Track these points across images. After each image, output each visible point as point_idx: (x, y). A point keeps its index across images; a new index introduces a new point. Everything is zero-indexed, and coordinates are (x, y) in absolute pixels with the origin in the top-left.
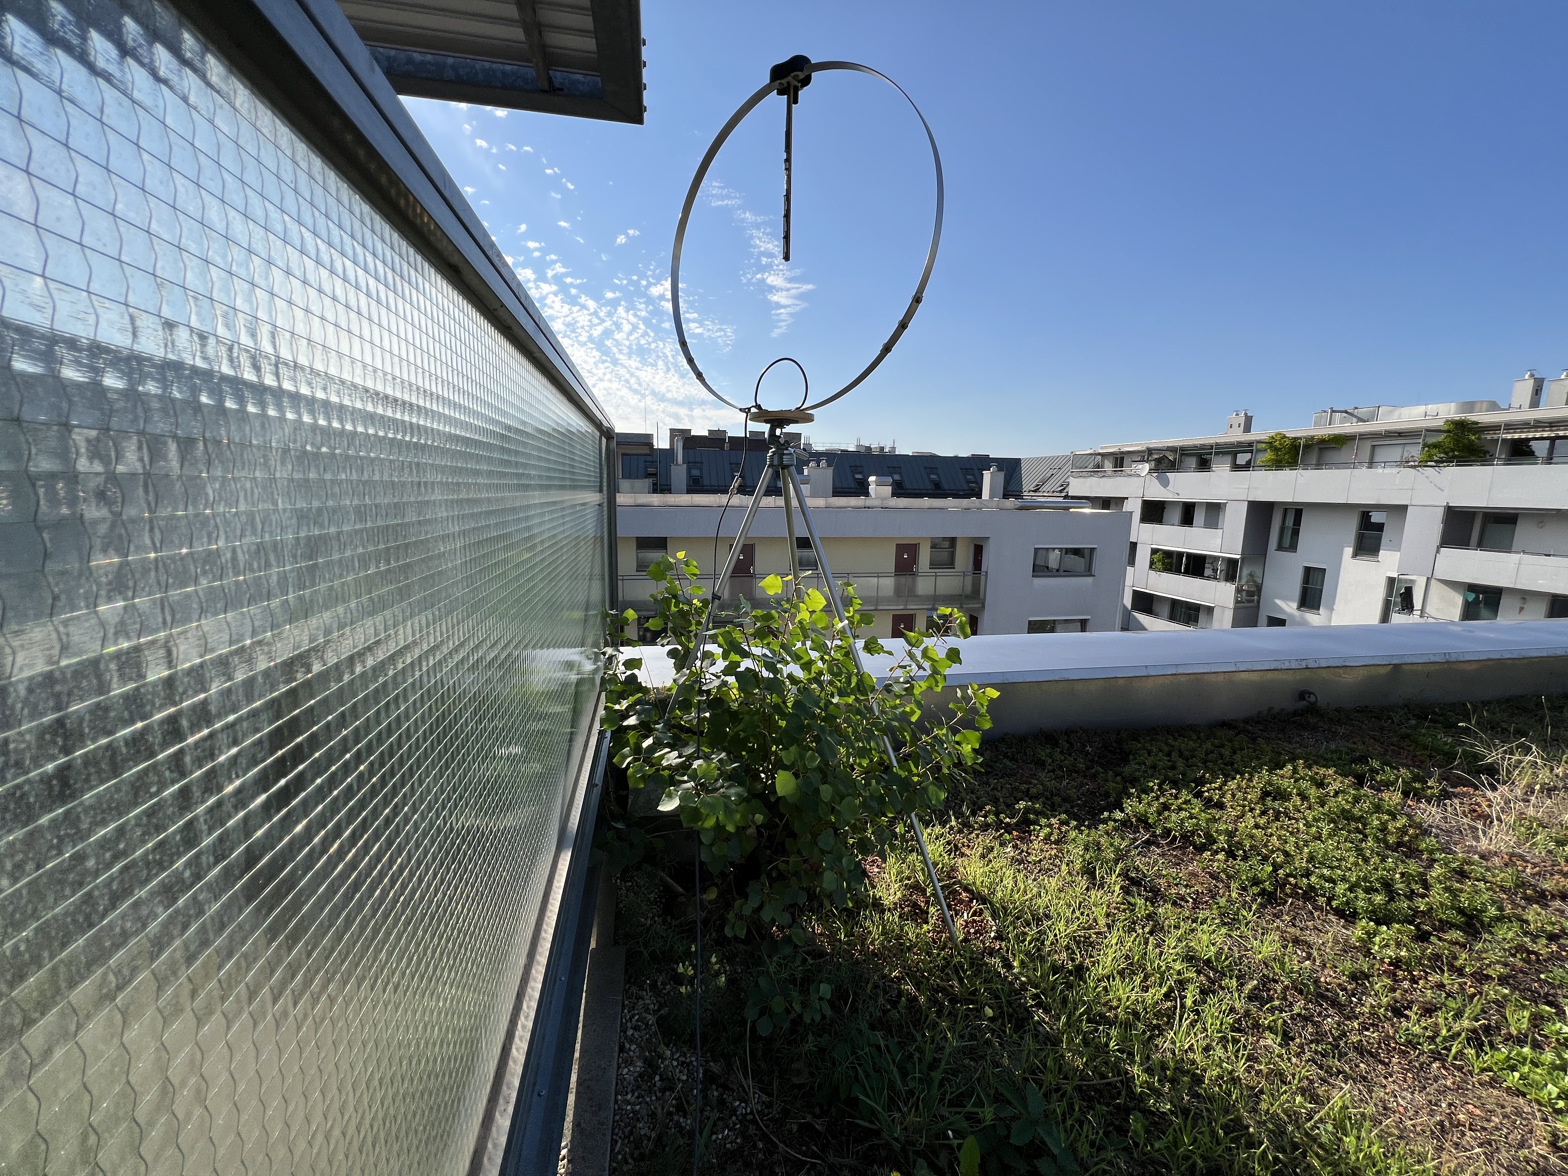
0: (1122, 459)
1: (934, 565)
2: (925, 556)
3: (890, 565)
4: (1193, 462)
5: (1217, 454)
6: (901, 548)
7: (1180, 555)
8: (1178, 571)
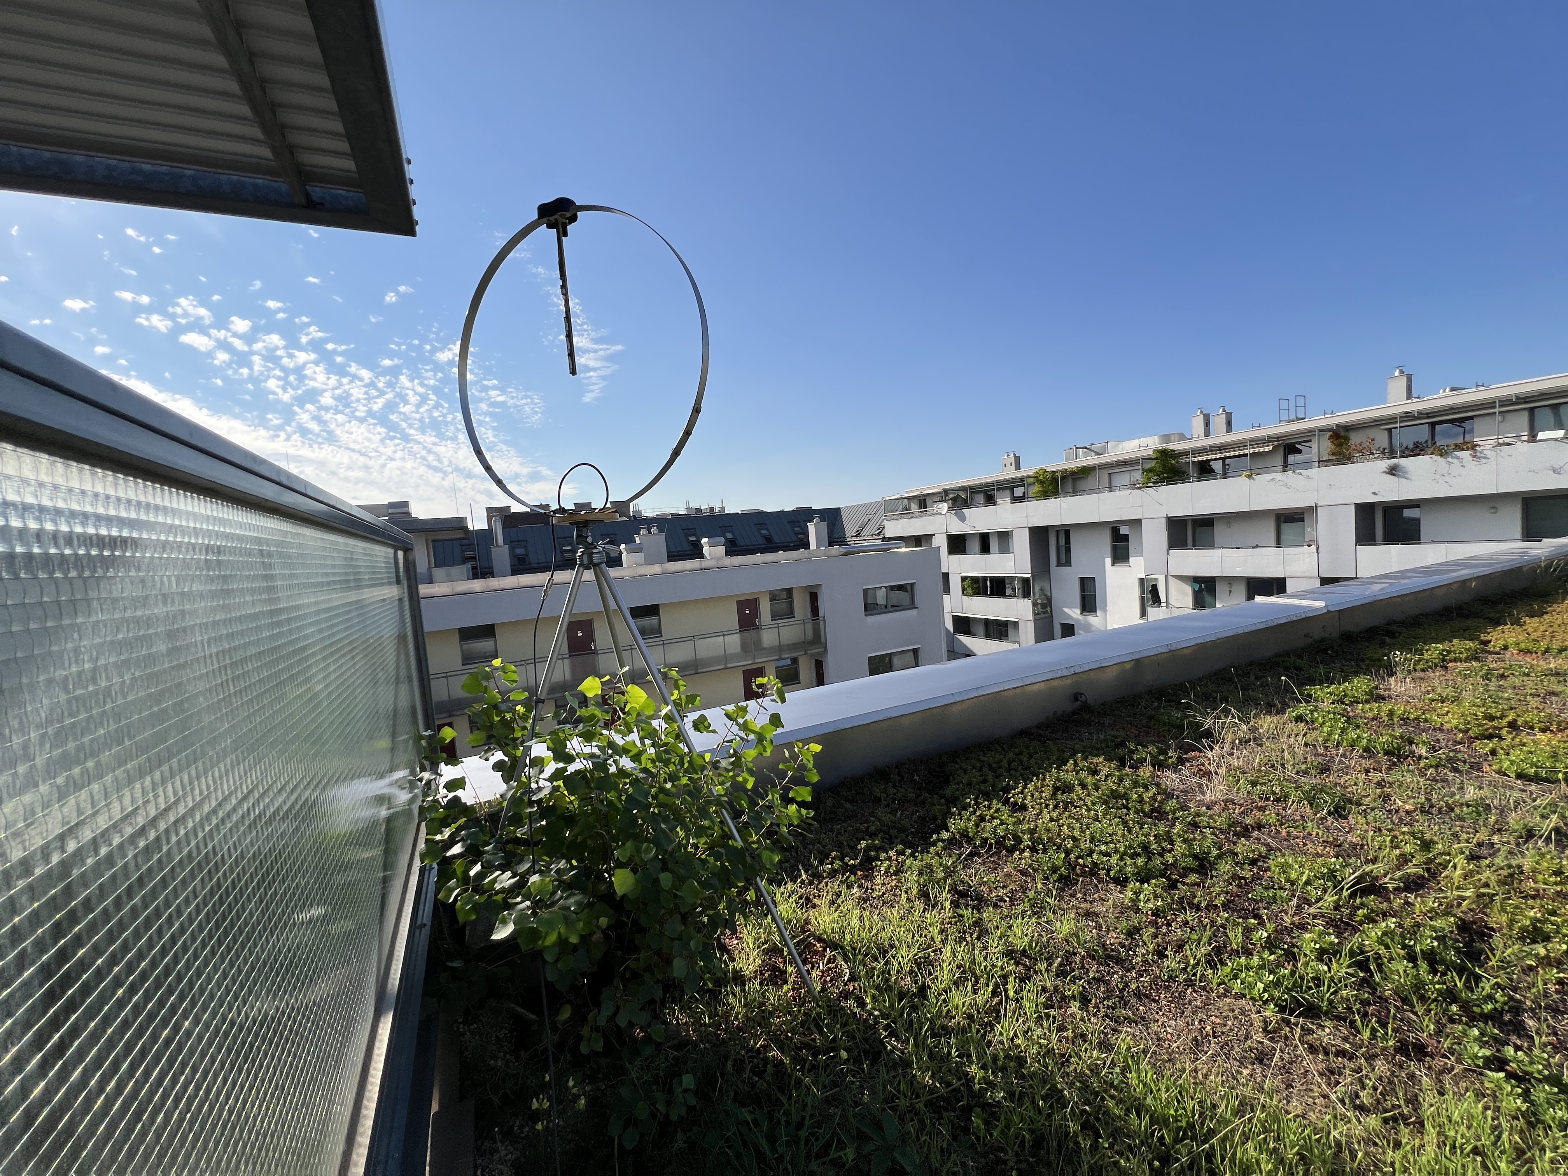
0: (925, 500)
1: (775, 616)
2: (765, 608)
3: (733, 621)
4: (981, 498)
5: (998, 489)
6: (742, 605)
7: (985, 579)
8: (985, 594)
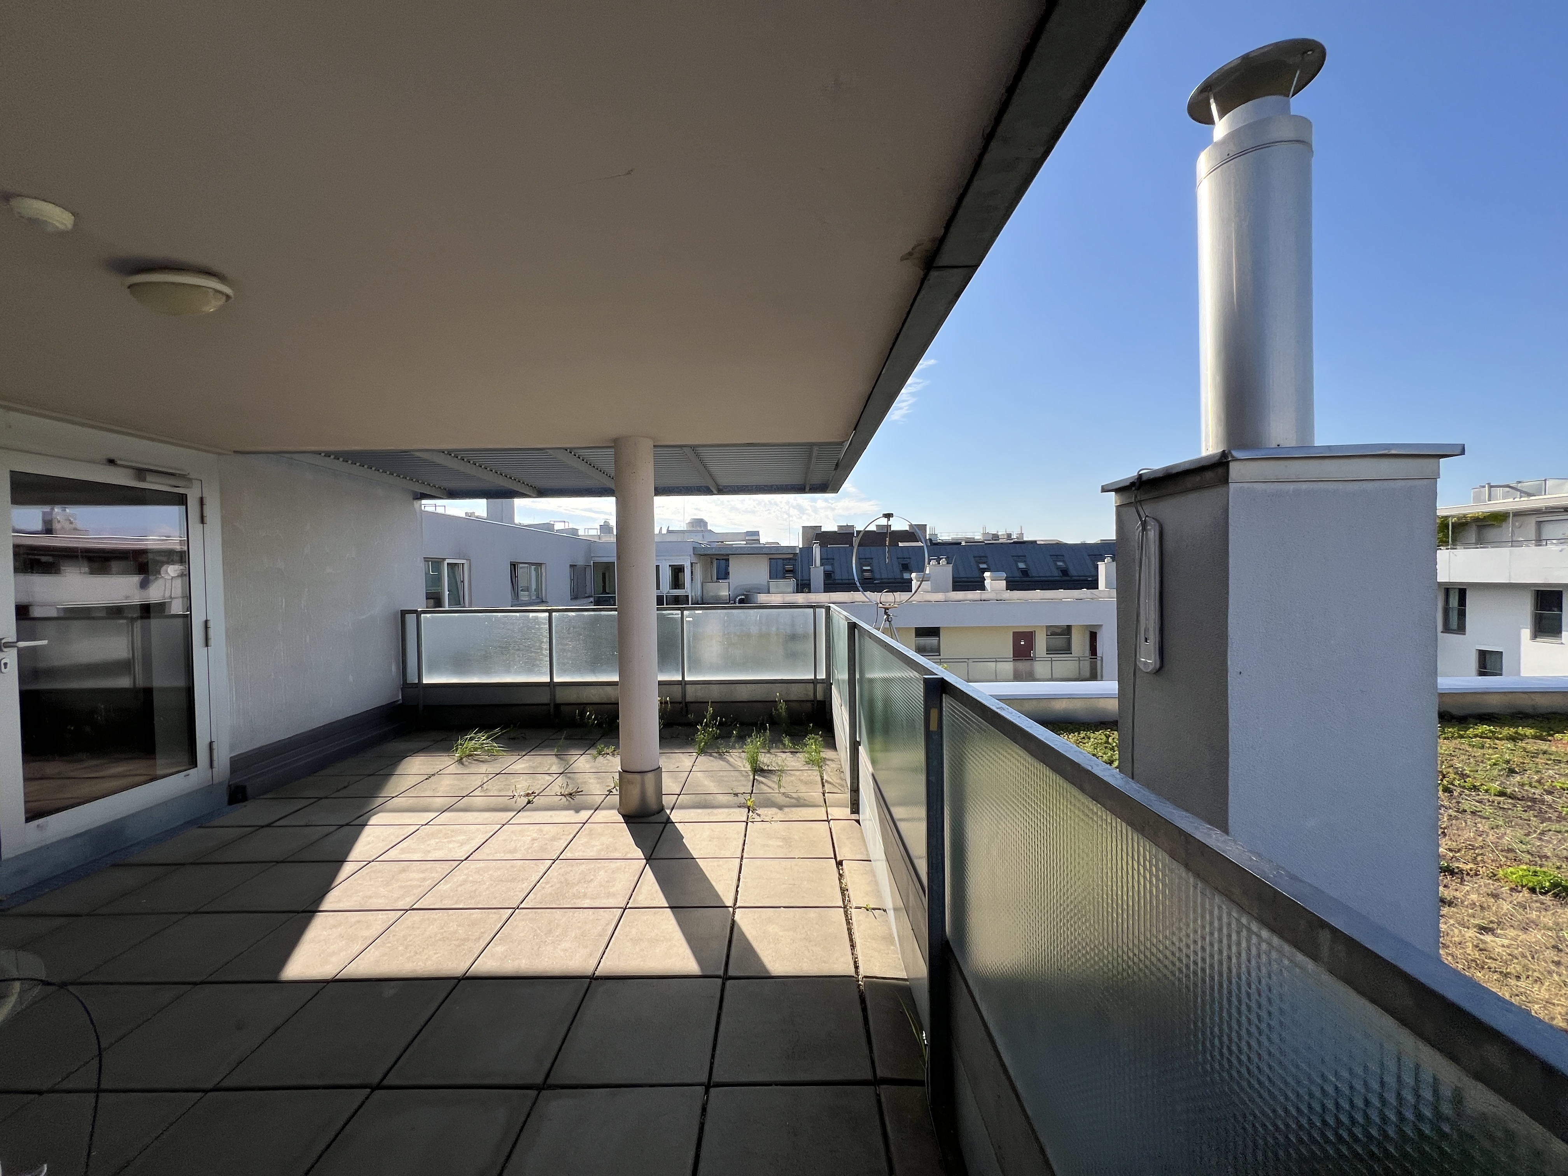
1: (1050, 650)
2: (1041, 644)
3: (1007, 649)
6: (1018, 636)
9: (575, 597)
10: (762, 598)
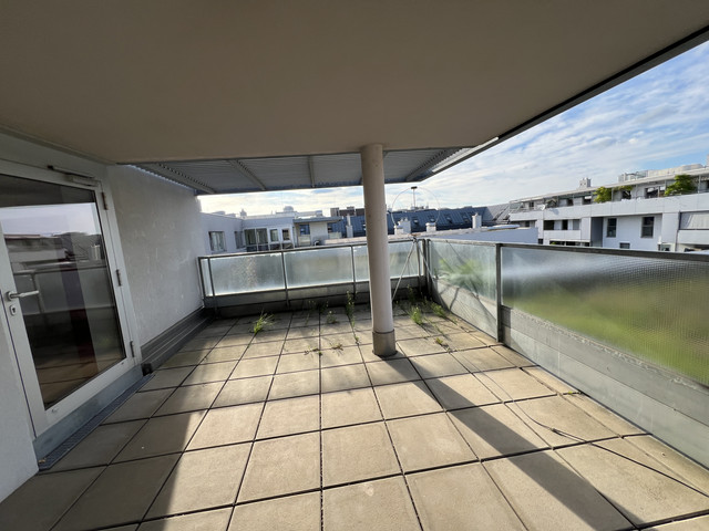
0: (533, 203)
4: (565, 202)
5: (575, 198)
7: (563, 242)
9: (238, 247)
10: (327, 242)
